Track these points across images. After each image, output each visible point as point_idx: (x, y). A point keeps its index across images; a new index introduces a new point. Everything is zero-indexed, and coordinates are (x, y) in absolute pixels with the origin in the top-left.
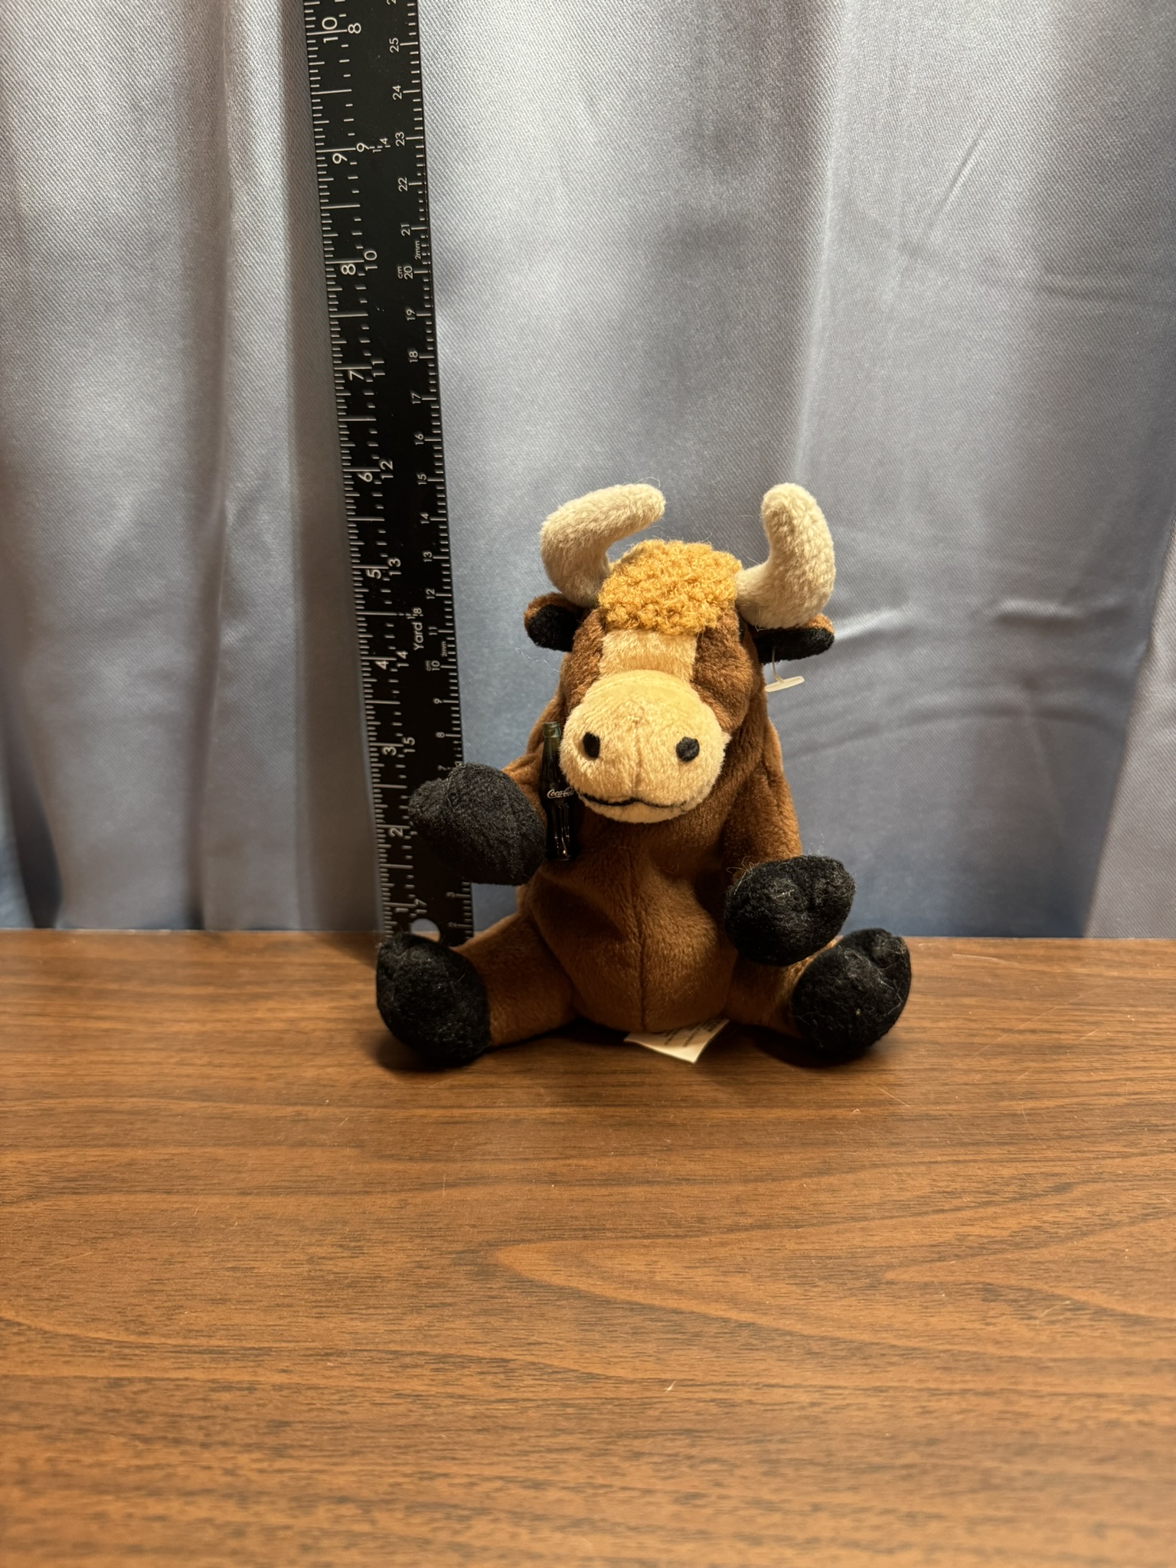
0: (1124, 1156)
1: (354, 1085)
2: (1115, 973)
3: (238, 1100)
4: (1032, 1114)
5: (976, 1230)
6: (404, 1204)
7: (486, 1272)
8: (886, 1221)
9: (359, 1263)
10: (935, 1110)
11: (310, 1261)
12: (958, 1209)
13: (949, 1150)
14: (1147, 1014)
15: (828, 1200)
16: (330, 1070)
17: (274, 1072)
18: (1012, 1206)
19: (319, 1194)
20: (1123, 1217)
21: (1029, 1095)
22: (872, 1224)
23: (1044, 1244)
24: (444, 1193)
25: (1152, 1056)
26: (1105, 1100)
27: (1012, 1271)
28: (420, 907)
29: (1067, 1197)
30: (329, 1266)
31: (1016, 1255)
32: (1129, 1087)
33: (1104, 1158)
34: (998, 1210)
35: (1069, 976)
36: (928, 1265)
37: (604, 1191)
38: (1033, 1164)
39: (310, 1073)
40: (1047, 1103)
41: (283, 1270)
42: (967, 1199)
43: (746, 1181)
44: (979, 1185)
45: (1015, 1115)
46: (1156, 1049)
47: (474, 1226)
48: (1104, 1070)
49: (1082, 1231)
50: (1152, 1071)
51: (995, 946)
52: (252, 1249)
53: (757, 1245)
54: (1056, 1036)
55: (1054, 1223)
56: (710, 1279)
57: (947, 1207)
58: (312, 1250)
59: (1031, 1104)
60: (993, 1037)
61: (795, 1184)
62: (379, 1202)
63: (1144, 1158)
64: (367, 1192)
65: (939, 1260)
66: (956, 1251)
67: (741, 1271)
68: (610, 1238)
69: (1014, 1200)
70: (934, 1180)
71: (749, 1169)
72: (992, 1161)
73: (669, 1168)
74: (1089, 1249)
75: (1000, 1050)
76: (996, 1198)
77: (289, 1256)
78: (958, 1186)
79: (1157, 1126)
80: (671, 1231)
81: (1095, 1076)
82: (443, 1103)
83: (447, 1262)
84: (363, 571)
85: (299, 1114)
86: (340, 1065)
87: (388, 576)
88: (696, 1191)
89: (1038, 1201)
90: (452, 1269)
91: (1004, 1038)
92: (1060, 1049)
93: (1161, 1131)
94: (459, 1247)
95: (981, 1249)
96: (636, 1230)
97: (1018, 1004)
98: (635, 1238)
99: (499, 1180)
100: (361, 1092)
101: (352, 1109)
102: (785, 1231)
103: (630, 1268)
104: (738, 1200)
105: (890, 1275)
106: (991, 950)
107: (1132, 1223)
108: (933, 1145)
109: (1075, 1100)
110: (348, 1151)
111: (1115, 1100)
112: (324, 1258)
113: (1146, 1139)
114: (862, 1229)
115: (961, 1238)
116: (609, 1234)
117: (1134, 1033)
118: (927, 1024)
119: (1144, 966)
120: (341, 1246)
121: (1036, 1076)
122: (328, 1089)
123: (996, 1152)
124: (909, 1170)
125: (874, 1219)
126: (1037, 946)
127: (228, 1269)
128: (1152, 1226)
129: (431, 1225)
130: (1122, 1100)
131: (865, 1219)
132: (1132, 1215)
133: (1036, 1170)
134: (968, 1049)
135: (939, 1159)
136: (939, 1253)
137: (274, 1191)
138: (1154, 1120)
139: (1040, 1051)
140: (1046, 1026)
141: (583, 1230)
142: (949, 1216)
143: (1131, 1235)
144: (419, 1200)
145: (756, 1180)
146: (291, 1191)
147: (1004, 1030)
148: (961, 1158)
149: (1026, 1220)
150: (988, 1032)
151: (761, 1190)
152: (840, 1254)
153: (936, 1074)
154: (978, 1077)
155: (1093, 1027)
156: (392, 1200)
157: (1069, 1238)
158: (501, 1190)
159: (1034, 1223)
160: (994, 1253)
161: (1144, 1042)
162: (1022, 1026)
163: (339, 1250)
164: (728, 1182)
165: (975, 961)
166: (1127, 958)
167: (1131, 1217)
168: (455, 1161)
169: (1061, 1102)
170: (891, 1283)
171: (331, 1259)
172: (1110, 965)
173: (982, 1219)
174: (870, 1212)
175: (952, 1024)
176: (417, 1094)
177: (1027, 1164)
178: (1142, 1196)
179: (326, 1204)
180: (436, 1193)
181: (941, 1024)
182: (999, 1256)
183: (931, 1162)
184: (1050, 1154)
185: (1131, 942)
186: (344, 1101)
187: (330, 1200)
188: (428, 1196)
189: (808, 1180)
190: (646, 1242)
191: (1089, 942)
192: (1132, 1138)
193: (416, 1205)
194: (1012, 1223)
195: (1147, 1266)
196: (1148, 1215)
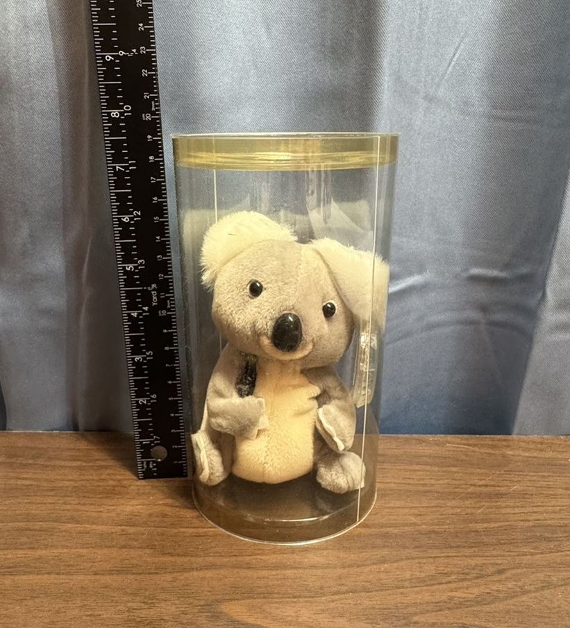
0: (532, 554)
1: (150, 515)
2: (527, 454)
3: (93, 523)
4: (486, 531)
5: (458, 594)
6: (175, 580)
7: (216, 616)
8: (413, 589)
9: (152, 612)
10: (436, 528)
11: (128, 611)
12: (450, 582)
13: (444, 550)
14: (543, 476)
15: (384, 577)
16: (138, 507)
17: (110, 508)
18: (476, 581)
19: (133, 574)
20: (532, 588)
21: (484, 521)
22: (406, 590)
23: (493, 602)
24: (195, 573)
25: (546, 500)
26: (522, 523)
27: (477, 617)
28: (156, 439)
29: (503, 576)
30: (138, 613)
31: (479, 608)
32: (534, 517)
33: (522, 555)
34: (470, 583)
35: (504, 456)
36: (434, 613)
37: (274, 573)
38: (487, 558)
39: (128, 509)
40: (493, 525)
41: (115, 616)
42: (453, 577)
43: (344, 567)
44: (460, 570)
45: (477, 531)
46: (548, 496)
47: (209, 591)
48: (522, 507)
49: (512, 595)
50: (547, 508)
51: (467, 439)
52: (100, 604)
53: (350, 601)
54: (497, 488)
55: (497, 591)
56: (327, 620)
57: (444, 582)
58: (129, 605)
59: (485, 525)
60: (466, 488)
61: (368, 569)
62: (163, 579)
63: (542, 556)
64: (157, 573)
65: (440, 610)
66: (448, 606)
67: (341, 616)
68: (277, 598)
69: (477, 578)
70: (438, 567)
71: (346, 561)
72: (466, 556)
73: (306, 560)
74: (515, 605)
75: (470, 496)
76: (468, 577)
77: (117, 608)
78: (449, 570)
79: (549, 538)
80: (307, 594)
81: (517, 510)
82: (193, 525)
83: (196, 611)
84: (124, 268)
85: (123, 530)
86: (143, 505)
87: (138, 269)
88: (319, 572)
89: (489, 579)
90: (199, 615)
91: (471, 489)
92: (500, 495)
93: (551, 541)
94: (202, 603)
95: (462, 604)
96: (290, 594)
97: (478, 470)
98: (289, 598)
99: (221, 566)
100: (154, 519)
101: (149, 528)
102: (363, 594)
103: (286, 614)
104: (340, 577)
105: (415, 619)
106: (466, 442)
107: (537, 591)
108: (437, 547)
109: (507, 523)
110: (147, 551)
111: (527, 524)
112: (135, 609)
113: (543, 545)
114: (402, 593)
115: (451, 598)
116: (276, 596)
117: (537, 487)
118: (433, 482)
119: (542, 450)
120: (144, 602)
121: (487, 511)
122: (137, 517)
123: (468, 552)
124: (424, 561)
125: (407, 588)
126: (487, 439)
127: (87, 616)
128: (546, 593)
129: (189, 591)
130: (531, 524)
131: (403, 588)
132: (536, 586)
133: (488, 562)
134: (454, 495)
135: (439, 555)
136: (440, 606)
137: (110, 572)
138: (547, 535)
139: (490, 496)
140: (492, 483)
141: (264, 593)
142: (444, 586)
143: (536, 598)
144: (182, 578)
145: (349, 567)
146: (119, 572)
147: (471, 485)
148: (450, 555)
149: (483, 589)
150: (464, 486)
151: (352, 572)
152: (390, 606)
153: (438, 509)
154: (459, 510)
155: (516, 484)
156: (169, 577)
157: (506, 599)
158: (223, 572)
159: (488, 590)
160: (467, 607)
161: (542, 492)
162: (481, 483)
163: (143, 604)
164: (335, 568)
165: (457, 447)
166: (532, 446)
167: (535, 588)
168: (200, 556)
169: (499, 524)
170: (416, 623)
171: (139, 609)
172: (525, 450)
173: (461, 588)
174: (406, 584)
175: (446, 481)
176: (181, 521)
177: (483, 558)
178: (541, 576)
179: (136, 580)
180: (191, 574)
181: (441, 482)
182: (469, 609)
183: (435, 557)
184: (494, 553)
185: (535, 437)
186: (145, 524)
187: (138, 577)
188: (186, 575)
189: (375, 566)
190: (295, 600)
191: (514, 437)
192: (536, 544)
193: (181, 580)
194: (476, 591)
195: (544, 615)
196: (544, 587)
